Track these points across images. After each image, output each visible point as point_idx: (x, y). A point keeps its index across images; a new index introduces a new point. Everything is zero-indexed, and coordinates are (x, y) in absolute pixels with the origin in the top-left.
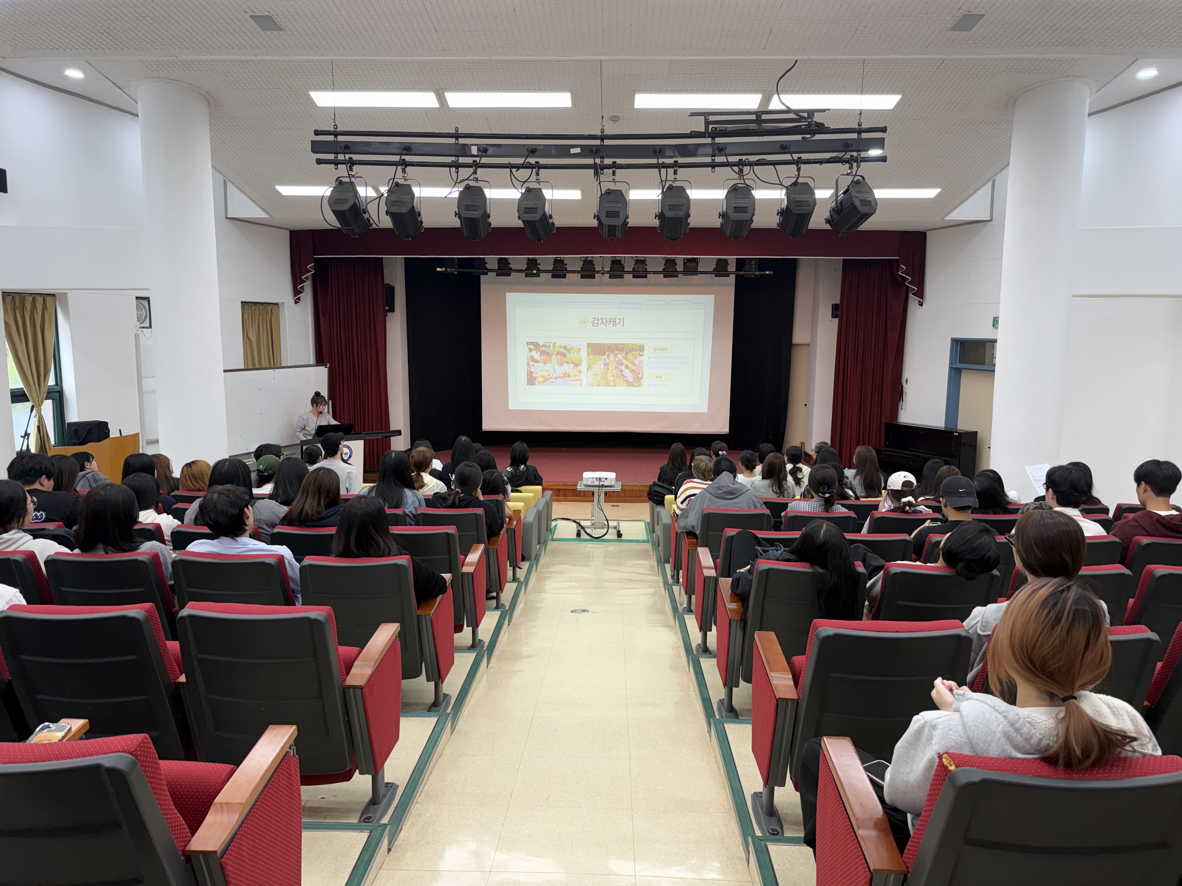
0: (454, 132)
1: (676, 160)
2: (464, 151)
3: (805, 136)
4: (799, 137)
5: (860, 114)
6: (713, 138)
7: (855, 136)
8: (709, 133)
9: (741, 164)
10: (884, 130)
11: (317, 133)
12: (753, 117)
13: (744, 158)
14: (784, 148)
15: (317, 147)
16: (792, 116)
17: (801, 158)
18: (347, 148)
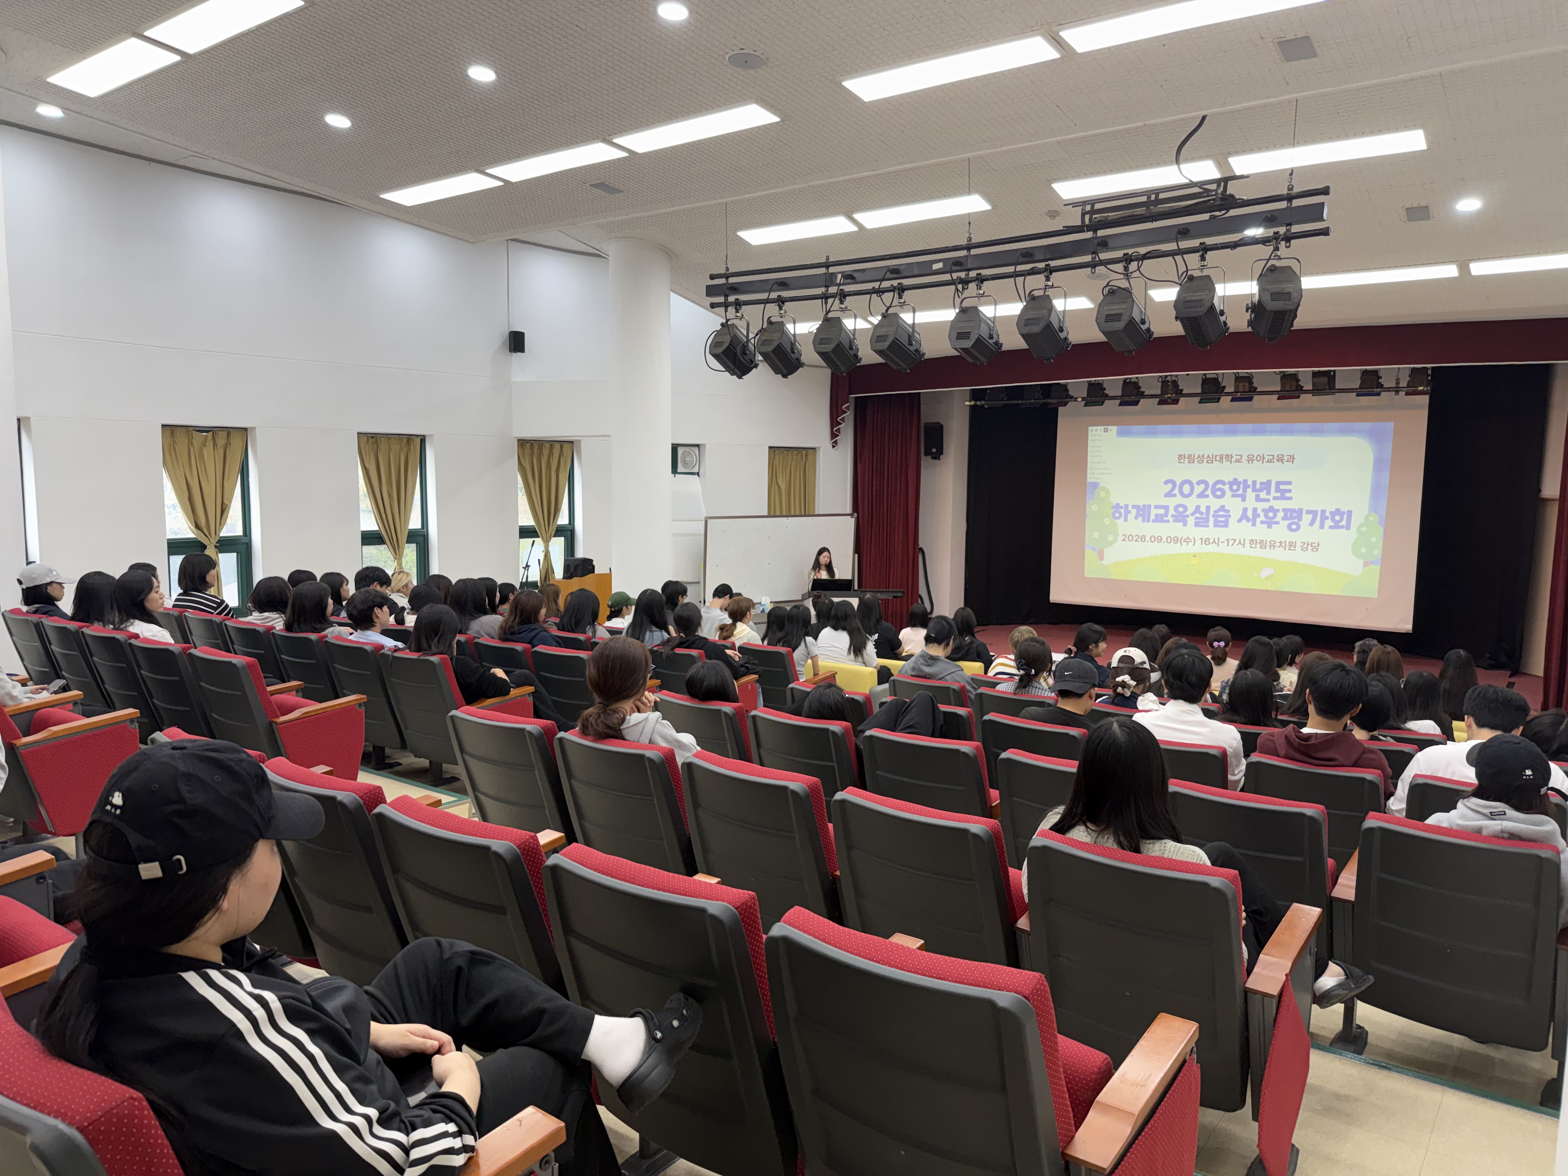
0: (824, 261)
1: (1047, 263)
2: (829, 280)
3: (1213, 213)
4: (1206, 216)
5: (1291, 174)
6: (1095, 231)
7: (1283, 205)
8: (1087, 226)
9: (1127, 259)
10: (1325, 191)
11: (712, 277)
12: (1144, 199)
13: (1130, 251)
14: (1184, 232)
15: (711, 291)
16: (1196, 190)
17: (1204, 243)
18: (734, 289)
